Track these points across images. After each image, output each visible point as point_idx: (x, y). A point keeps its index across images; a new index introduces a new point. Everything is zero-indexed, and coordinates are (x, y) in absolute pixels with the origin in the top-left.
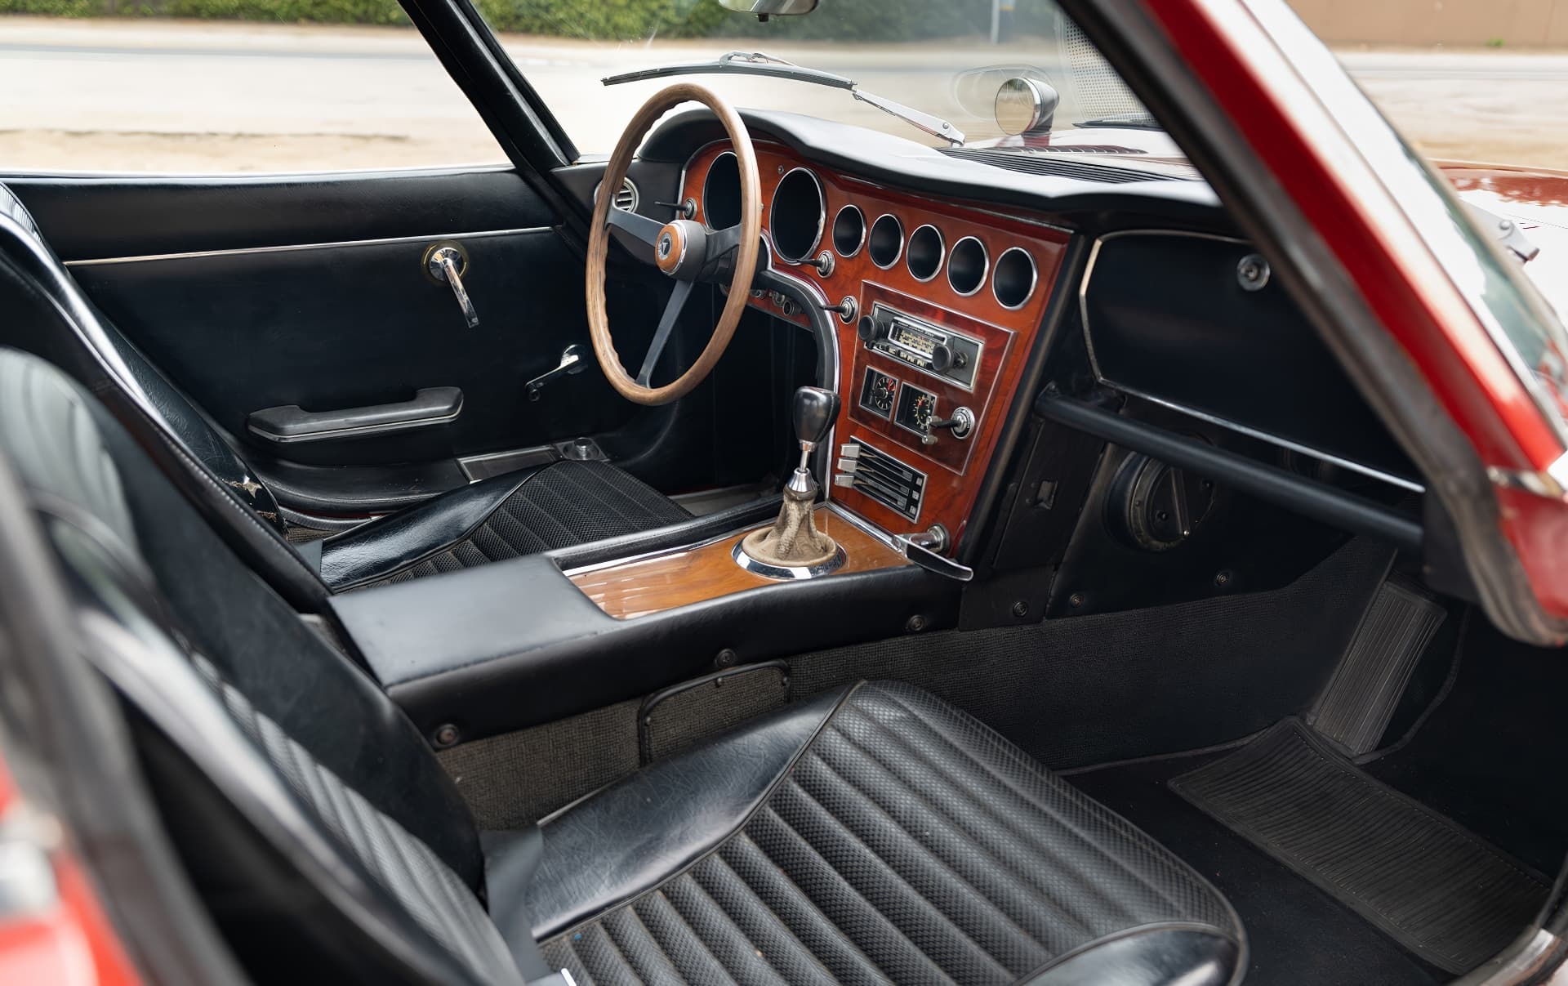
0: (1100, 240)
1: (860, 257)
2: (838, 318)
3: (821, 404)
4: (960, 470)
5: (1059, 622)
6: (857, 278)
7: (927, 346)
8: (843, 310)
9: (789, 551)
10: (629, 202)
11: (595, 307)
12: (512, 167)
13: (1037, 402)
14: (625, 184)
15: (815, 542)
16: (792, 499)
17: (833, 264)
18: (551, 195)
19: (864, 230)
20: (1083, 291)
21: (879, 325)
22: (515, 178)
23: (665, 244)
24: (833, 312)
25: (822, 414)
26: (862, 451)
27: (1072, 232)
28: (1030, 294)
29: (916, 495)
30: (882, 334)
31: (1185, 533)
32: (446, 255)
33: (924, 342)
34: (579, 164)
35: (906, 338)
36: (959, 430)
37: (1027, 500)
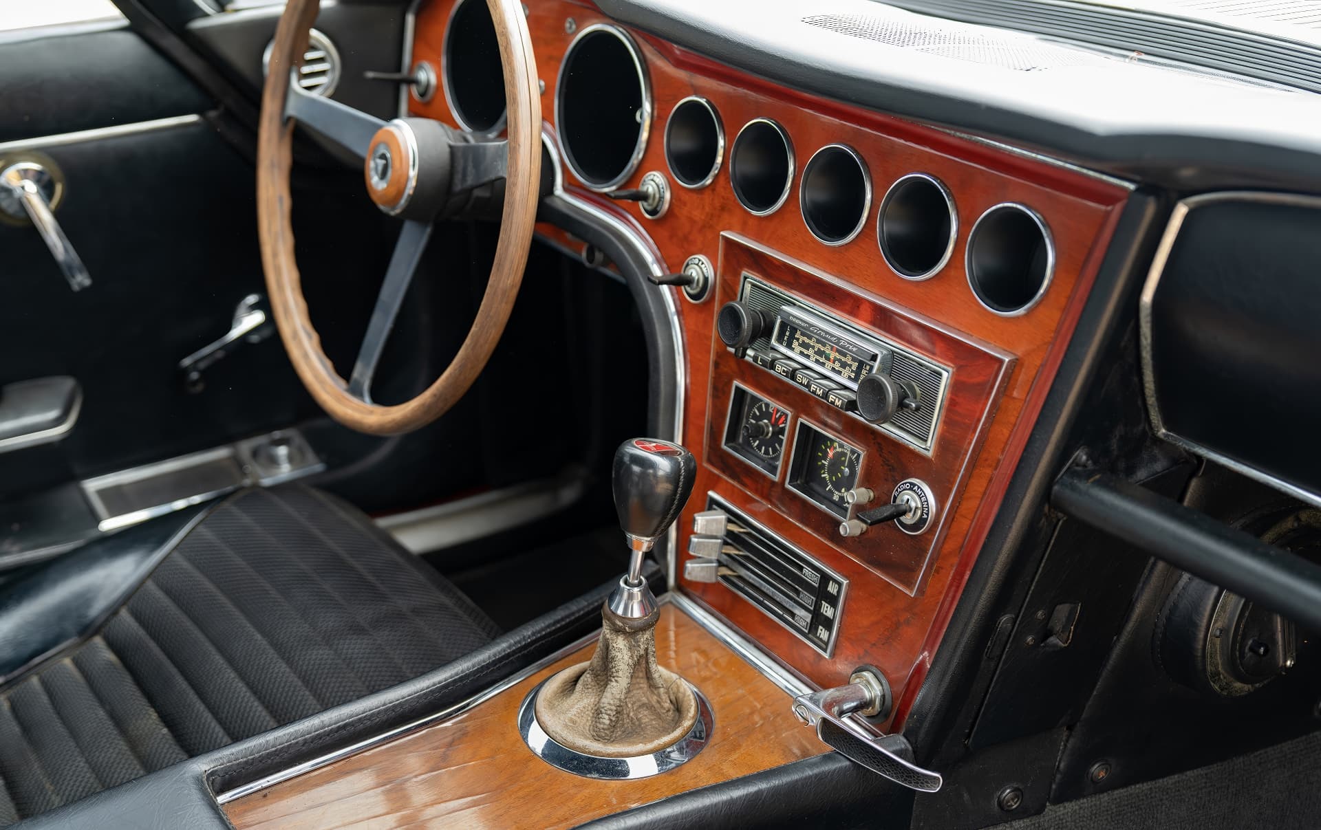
0: (1186, 204)
1: (713, 190)
2: (680, 293)
3: (661, 473)
4: (909, 585)
5: (1071, 806)
6: (710, 226)
7: (844, 365)
8: (688, 281)
9: (617, 722)
10: (323, 73)
11: (275, 255)
12: (125, 22)
13: (1056, 488)
14: (312, 42)
15: (659, 695)
16: (618, 631)
17: (668, 196)
18: (193, 64)
19: (721, 142)
20: (1147, 296)
21: (754, 316)
22: (130, 40)
23: (381, 162)
24: (673, 287)
25: (663, 488)
26: (729, 521)
27: (1132, 187)
28: (1042, 291)
29: (827, 610)
30: (762, 332)
31: (1288, 663)
32: (24, 174)
33: (838, 356)
34: (237, 11)
35: (806, 346)
36: (908, 519)
37: (1030, 639)
